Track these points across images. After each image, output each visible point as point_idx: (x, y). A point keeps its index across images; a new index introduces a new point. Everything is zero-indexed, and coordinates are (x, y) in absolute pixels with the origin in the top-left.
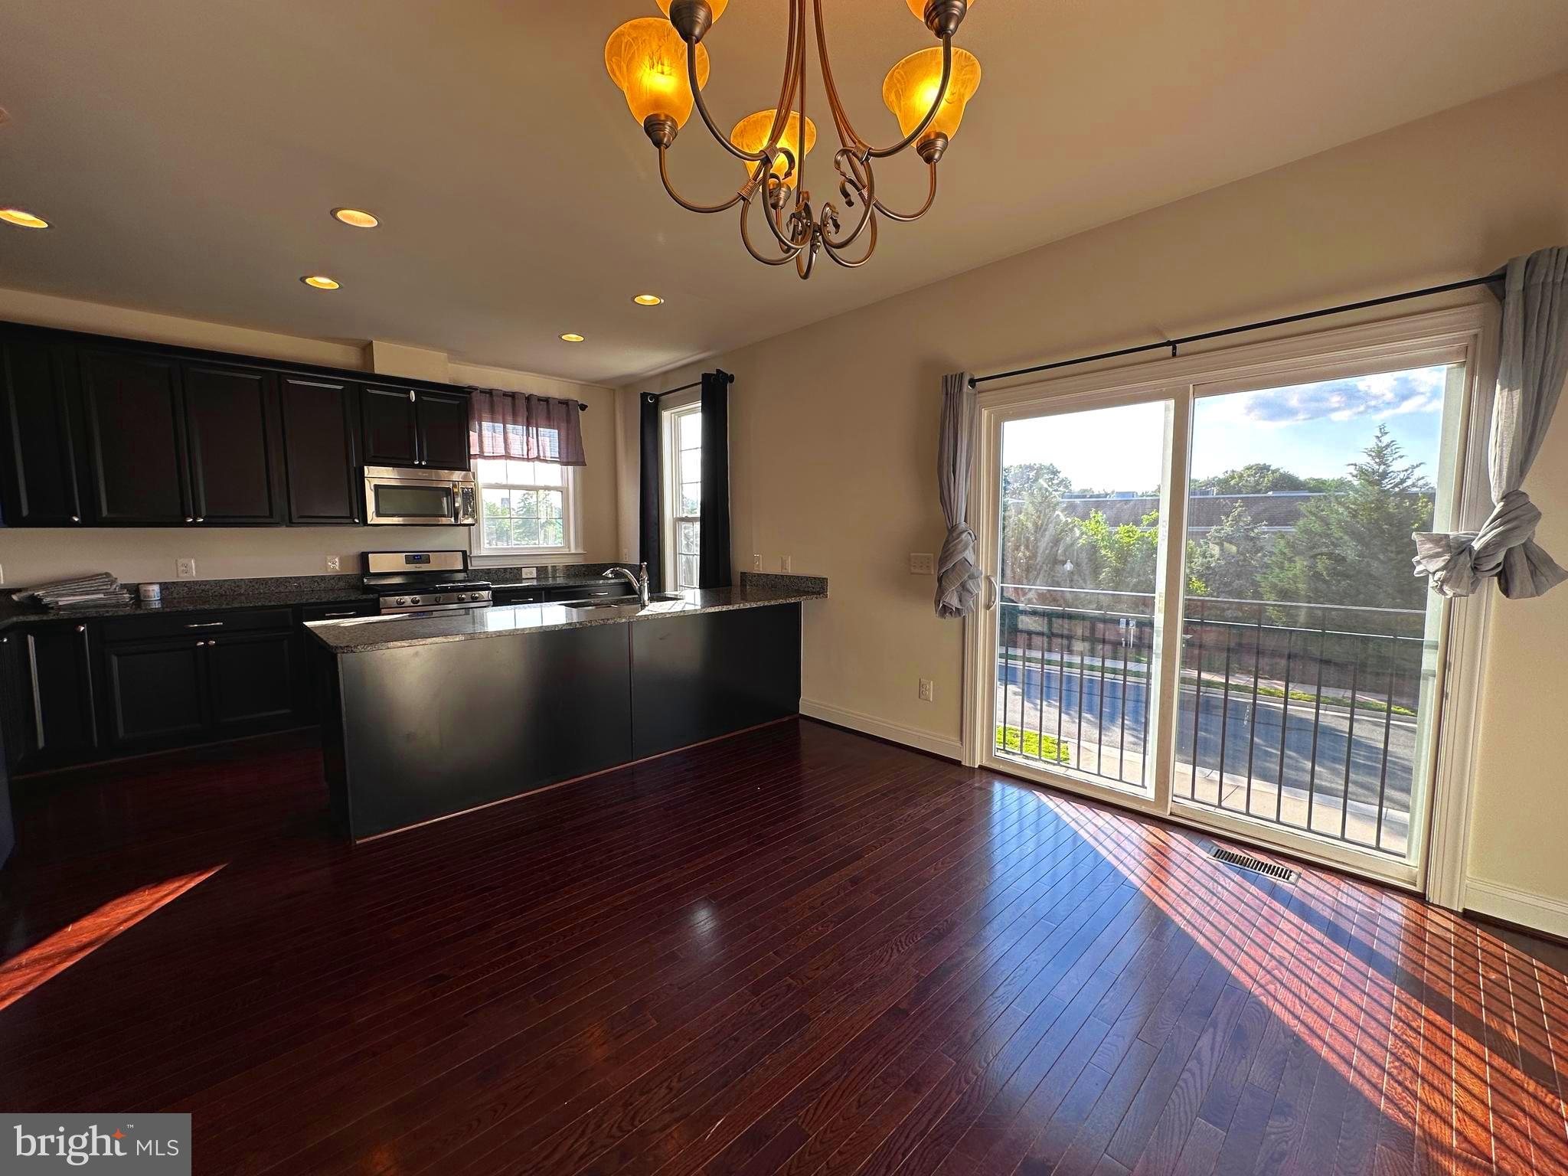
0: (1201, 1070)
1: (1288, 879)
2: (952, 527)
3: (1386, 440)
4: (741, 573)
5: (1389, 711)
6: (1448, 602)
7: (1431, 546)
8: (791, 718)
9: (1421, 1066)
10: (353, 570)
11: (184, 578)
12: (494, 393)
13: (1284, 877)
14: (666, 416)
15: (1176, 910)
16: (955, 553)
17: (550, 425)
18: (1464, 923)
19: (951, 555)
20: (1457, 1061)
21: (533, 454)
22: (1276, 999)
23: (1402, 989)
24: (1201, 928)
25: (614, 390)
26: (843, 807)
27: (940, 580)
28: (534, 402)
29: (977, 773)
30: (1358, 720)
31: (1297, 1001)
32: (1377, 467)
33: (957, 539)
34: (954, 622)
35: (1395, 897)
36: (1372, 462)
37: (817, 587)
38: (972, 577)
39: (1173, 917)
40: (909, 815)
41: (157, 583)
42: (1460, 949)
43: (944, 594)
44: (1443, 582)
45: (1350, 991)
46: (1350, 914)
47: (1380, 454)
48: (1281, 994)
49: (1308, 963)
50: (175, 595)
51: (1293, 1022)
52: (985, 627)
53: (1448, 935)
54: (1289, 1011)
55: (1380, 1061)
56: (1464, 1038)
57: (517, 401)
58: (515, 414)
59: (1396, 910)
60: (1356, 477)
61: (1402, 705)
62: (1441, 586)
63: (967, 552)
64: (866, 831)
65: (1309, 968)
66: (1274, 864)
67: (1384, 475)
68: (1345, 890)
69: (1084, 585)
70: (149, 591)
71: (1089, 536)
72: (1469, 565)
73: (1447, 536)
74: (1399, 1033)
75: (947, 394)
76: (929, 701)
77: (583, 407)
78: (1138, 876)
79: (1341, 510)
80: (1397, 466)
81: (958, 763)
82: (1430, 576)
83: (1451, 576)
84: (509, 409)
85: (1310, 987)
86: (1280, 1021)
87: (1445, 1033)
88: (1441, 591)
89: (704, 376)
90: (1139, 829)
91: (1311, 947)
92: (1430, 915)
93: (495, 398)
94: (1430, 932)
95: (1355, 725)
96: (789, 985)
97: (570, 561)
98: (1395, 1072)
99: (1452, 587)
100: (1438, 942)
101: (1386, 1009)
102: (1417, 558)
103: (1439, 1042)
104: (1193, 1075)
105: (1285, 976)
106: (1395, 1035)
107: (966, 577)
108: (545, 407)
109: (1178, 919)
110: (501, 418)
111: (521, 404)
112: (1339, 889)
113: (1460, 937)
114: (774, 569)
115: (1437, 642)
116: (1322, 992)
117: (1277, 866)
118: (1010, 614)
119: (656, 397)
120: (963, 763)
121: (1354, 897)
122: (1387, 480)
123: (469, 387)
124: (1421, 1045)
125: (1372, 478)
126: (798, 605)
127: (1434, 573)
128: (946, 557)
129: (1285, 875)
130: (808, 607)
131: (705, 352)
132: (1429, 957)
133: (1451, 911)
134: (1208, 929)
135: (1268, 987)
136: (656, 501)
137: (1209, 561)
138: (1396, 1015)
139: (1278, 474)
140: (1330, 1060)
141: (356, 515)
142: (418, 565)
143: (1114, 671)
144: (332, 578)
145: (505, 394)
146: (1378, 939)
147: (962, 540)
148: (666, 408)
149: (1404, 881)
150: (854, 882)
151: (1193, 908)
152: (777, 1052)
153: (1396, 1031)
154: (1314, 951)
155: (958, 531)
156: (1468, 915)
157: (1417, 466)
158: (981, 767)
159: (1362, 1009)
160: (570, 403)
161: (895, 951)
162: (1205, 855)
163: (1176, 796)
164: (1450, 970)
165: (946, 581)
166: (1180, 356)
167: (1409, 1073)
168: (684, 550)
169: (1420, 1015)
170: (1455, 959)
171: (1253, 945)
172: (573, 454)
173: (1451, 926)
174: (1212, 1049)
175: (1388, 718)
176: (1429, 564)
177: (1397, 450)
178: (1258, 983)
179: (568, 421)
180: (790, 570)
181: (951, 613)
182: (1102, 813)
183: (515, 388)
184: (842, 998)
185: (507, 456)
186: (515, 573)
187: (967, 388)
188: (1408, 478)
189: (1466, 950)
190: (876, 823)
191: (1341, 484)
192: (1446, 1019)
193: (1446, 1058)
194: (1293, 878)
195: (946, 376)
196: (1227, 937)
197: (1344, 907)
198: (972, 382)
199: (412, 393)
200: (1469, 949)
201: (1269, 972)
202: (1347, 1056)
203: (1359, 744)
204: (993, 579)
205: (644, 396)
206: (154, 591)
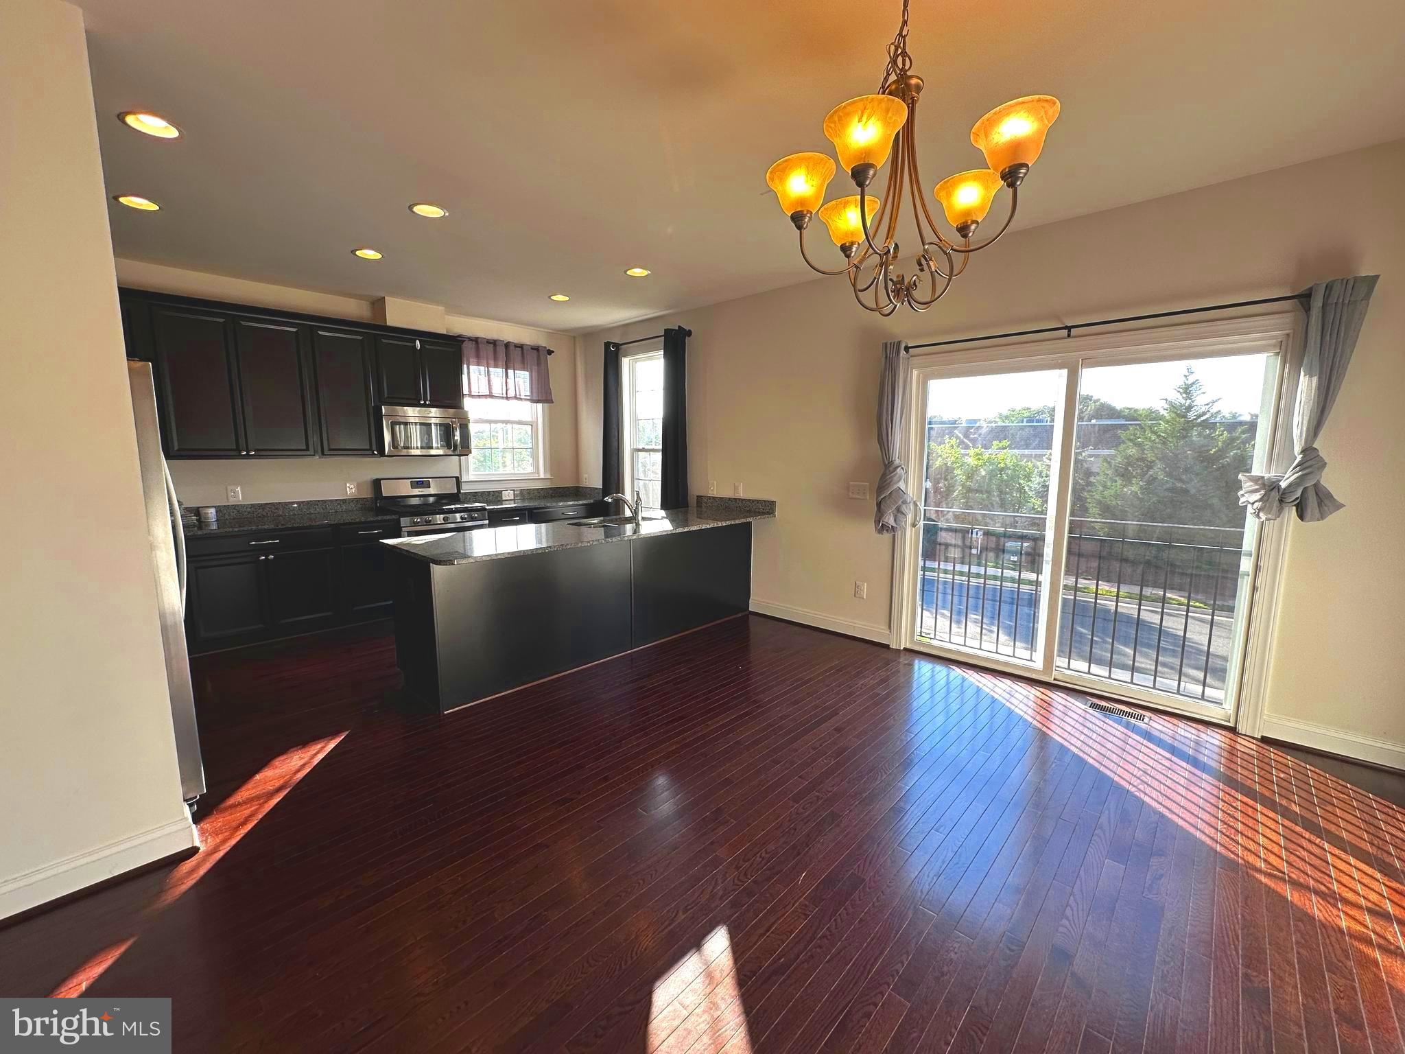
0: (1104, 834)
1: (1143, 720)
2: (889, 463)
3: (1191, 380)
4: (697, 496)
5: (1188, 605)
6: (1261, 523)
7: (1252, 484)
8: (743, 614)
9: (1240, 826)
10: (367, 494)
11: (232, 502)
12: (479, 340)
13: (1140, 720)
14: (626, 362)
15: (1070, 743)
16: (892, 483)
17: (524, 368)
18: (1262, 745)
19: (889, 485)
20: (1262, 823)
21: (512, 393)
22: (1145, 794)
23: (1225, 785)
24: (1089, 753)
25: (574, 337)
26: (810, 680)
27: (879, 505)
28: (512, 348)
29: (902, 653)
30: (1169, 615)
31: (1159, 794)
32: (1184, 402)
33: (892, 473)
34: (887, 536)
35: (1216, 730)
36: (1180, 397)
37: (766, 508)
38: (905, 502)
39: (1069, 747)
40: (862, 685)
41: (213, 507)
42: (1261, 761)
43: (883, 515)
44: (1260, 510)
45: (1193, 788)
46: (1188, 742)
47: (1187, 391)
48: (1148, 790)
49: (1163, 772)
50: (227, 517)
51: (1158, 806)
52: (911, 540)
53: (1253, 752)
54: (1155, 800)
55: (1215, 825)
56: (1266, 811)
57: (498, 347)
58: (496, 359)
59: (1215, 739)
60: (1167, 410)
61: (1197, 601)
62: (1258, 513)
63: (900, 483)
64: (834, 696)
65: (1164, 775)
66: (1132, 711)
67: (1189, 408)
68: (1183, 727)
69: (991, 508)
70: (208, 513)
71: (943, 459)
72: (1277, 499)
73: (1263, 477)
74: (1225, 810)
75: (886, 357)
76: (863, 598)
77: (550, 352)
78: (1038, 721)
79: (1153, 437)
80: (1200, 401)
81: (887, 647)
82: (1249, 506)
83: (1265, 506)
84: (491, 354)
85: (1166, 786)
86: (1150, 806)
87: (1254, 809)
88: (1258, 516)
89: (666, 330)
90: (1033, 691)
91: (1163, 762)
92: (1239, 740)
93: (480, 346)
94: (1240, 751)
95: (1165, 617)
96: (818, 797)
97: (539, 485)
98: (1224, 831)
99: (1266, 514)
100: (1246, 757)
101: (1216, 796)
102: (1241, 492)
103: (1250, 814)
104: (1100, 837)
105: (1149, 780)
106: (1223, 811)
107: (900, 502)
108: (520, 352)
109: (1072, 748)
110: (485, 361)
111: (502, 350)
112: (1178, 726)
113: (1260, 753)
114: (727, 493)
115: (1251, 551)
116: (1174, 788)
117: (1134, 712)
118: (931, 531)
119: (617, 346)
120: (891, 646)
121: (1186, 731)
122: (1192, 413)
123: (460, 336)
124: (1239, 815)
125: (1180, 413)
126: (750, 523)
127: (1253, 504)
128: (884, 487)
129: (1141, 718)
130: (758, 525)
131: (667, 310)
132: (1241, 766)
133: (1253, 738)
134: (1094, 754)
135: (1139, 787)
136: (617, 434)
137: (1045, 481)
138: (1222, 800)
139: (1098, 403)
140: (1184, 826)
141: (374, 447)
142: (420, 490)
143: (961, 573)
144: (352, 500)
145: (488, 342)
146: (1207, 756)
147: (897, 473)
148: (626, 356)
149: (1222, 720)
150: (838, 730)
151: (1081, 741)
152: (825, 835)
153: (1223, 808)
154: (1166, 764)
155: (894, 467)
156: (1265, 740)
157: (1216, 401)
158: (906, 649)
159: (1201, 797)
160: (540, 348)
161: (883, 773)
162: (1083, 707)
163: (1058, 667)
164: (1255, 773)
165: (885, 506)
166: (1073, 337)
167: (1233, 831)
168: (642, 476)
169: (1237, 799)
170: (1257, 766)
171: (1125, 762)
172: (542, 394)
173: (1254, 747)
174: (1109, 822)
175: (1188, 611)
176: (1249, 497)
177: (1201, 387)
178: (1132, 785)
179: (539, 364)
180: (741, 494)
181: (887, 530)
182: (1003, 680)
183: (495, 337)
184: (857, 802)
185: (491, 396)
186: (496, 496)
187: (903, 353)
188: (1208, 411)
189: (1264, 761)
190: (840, 690)
191: (1153, 415)
192: (1253, 800)
193: (1255, 822)
194: (1146, 720)
195: (886, 344)
196: (1107, 758)
197: (1183, 738)
198: (907, 349)
199: (418, 342)
200: (1266, 760)
201: (1139, 778)
202: (1194, 823)
203: (1168, 634)
204: (918, 503)
205: (607, 345)
206: (212, 513)
